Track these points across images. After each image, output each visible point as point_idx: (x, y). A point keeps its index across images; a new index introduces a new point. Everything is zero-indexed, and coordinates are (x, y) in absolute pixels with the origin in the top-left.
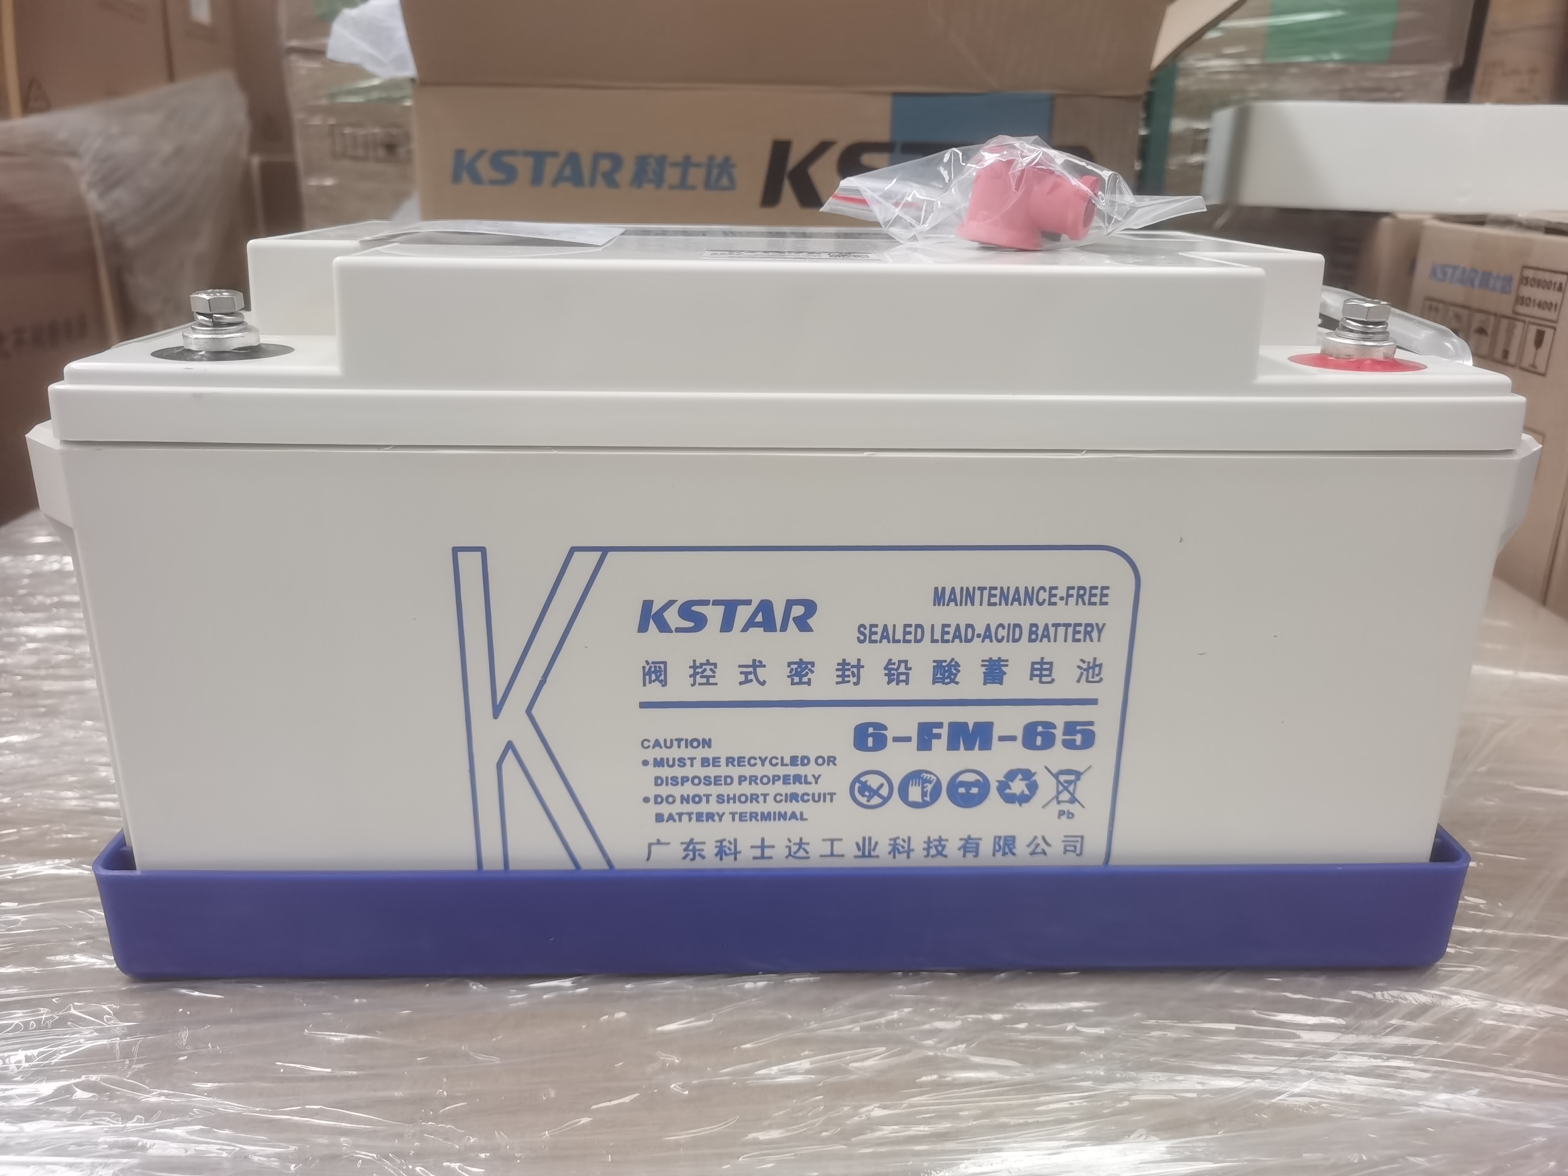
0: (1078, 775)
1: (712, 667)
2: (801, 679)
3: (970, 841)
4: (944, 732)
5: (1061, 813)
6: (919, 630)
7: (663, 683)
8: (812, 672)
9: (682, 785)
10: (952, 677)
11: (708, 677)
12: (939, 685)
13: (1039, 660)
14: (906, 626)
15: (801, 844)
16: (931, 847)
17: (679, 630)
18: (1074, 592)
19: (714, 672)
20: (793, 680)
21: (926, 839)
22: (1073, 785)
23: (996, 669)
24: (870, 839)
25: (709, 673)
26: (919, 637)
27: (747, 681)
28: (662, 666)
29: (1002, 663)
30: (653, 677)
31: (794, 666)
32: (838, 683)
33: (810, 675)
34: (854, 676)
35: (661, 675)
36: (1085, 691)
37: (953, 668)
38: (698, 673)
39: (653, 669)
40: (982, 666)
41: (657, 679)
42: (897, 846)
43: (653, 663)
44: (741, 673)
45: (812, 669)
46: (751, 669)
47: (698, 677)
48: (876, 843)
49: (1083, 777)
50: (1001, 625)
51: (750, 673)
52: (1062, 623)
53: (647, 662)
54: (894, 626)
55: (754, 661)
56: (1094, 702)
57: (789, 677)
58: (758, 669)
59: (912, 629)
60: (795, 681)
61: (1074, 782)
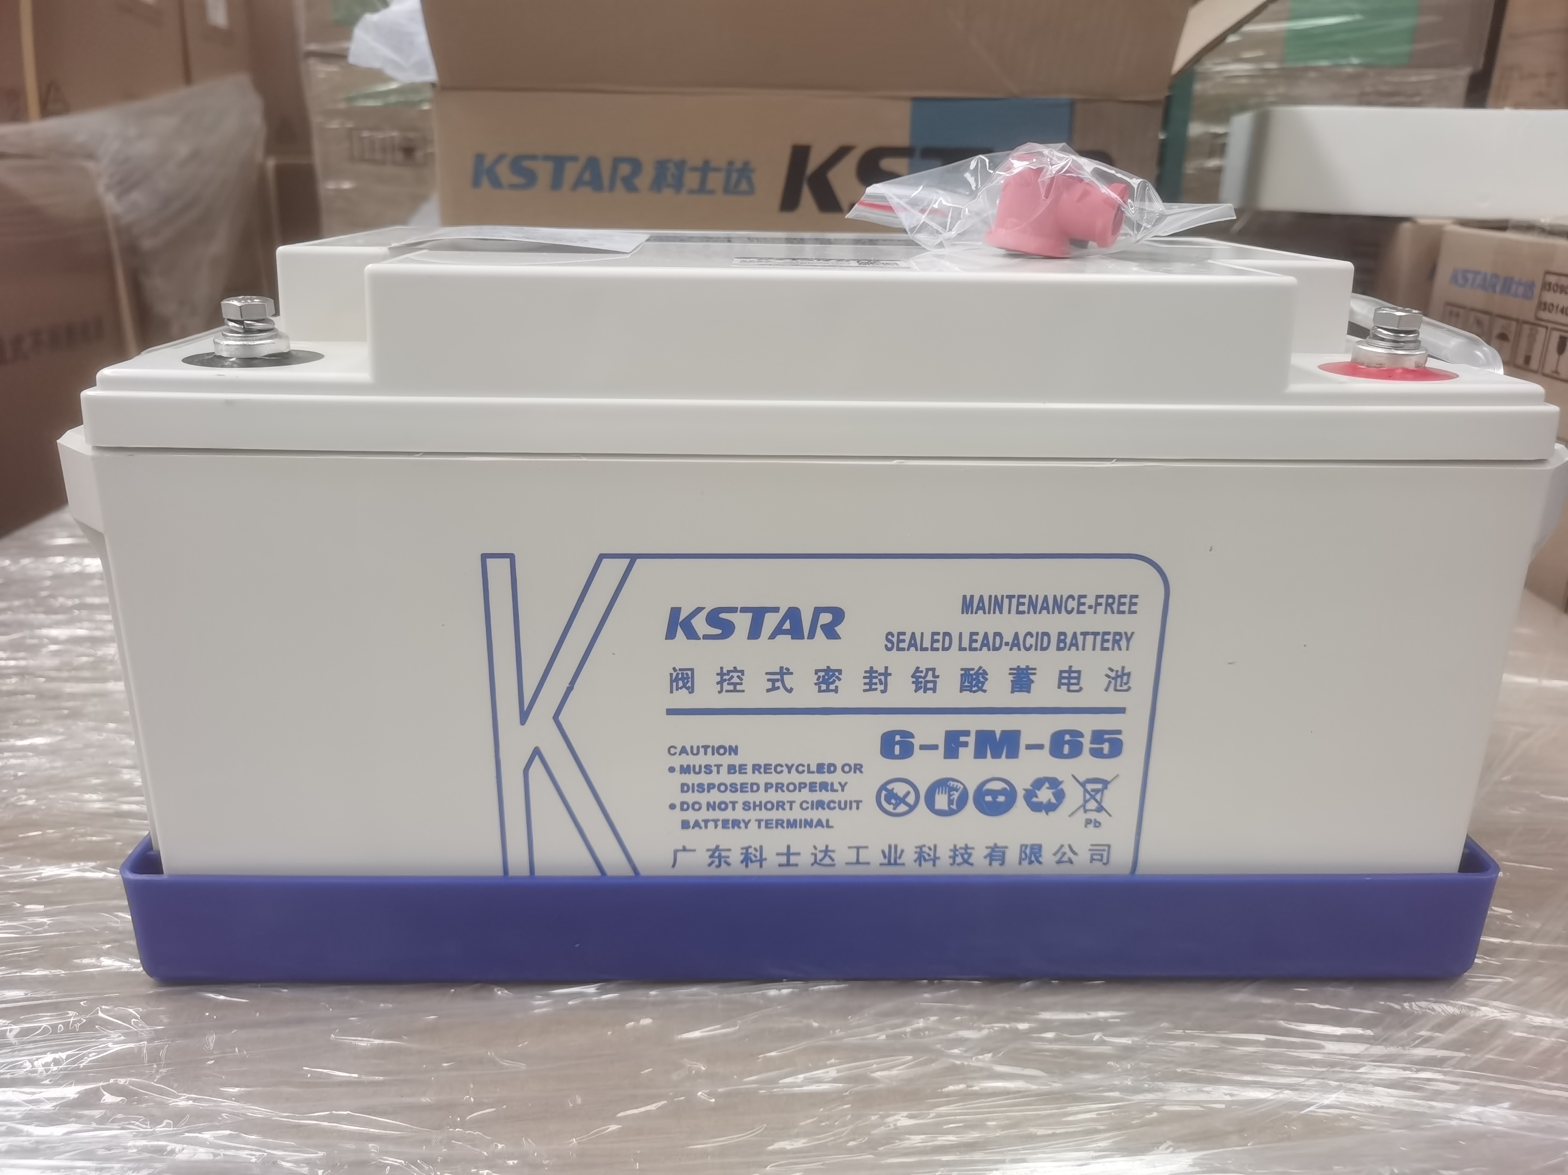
0: (1105, 783)
1: (740, 674)
2: (828, 687)
3: (996, 849)
4: (971, 740)
5: (1088, 822)
6: (947, 638)
7: (690, 690)
8: (839, 679)
9: (709, 791)
10: (980, 685)
11: (735, 684)
12: (966, 693)
13: (1067, 669)
14: (934, 634)
15: (826, 851)
16: (957, 855)
17: (706, 637)
18: (1102, 601)
19: (741, 679)
20: (820, 687)
21: (952, 847)
22: (1100, 793)
23: (1024, 678)
24: (896, 847)
25: (736, 680)
26: (947, 645)
27: (774, 688)
28: (689, 673)
29: (1029, 671)
30: (681, 684)
31: (821, 674)
32: (865, 691)
33: (837, 683)
34: (881, 683)
35: (688, 682)
36: (1113, 699)
37: (981, 676)
38: (725, 680)
39: (680, 676)
40: (1010, 674)
41: (684, 686)
42: (923, 854)
43: (680, 670)
44: (769, 680)
45: (840, 676)
46: (778, 677)
47: (725, 684)
48: (902, 851)
49: (1109, 786)
50: (1029, 634)
51: (777, 680)
52: (1090, 631)
53: (674, 669)
54: (922, 634)
55: (781, 668)
56: (1122, 710)
57: (816, 684)
58: (785, 677)
59: (940, 637)
60: (822, 689)
61: (1101, 791)
